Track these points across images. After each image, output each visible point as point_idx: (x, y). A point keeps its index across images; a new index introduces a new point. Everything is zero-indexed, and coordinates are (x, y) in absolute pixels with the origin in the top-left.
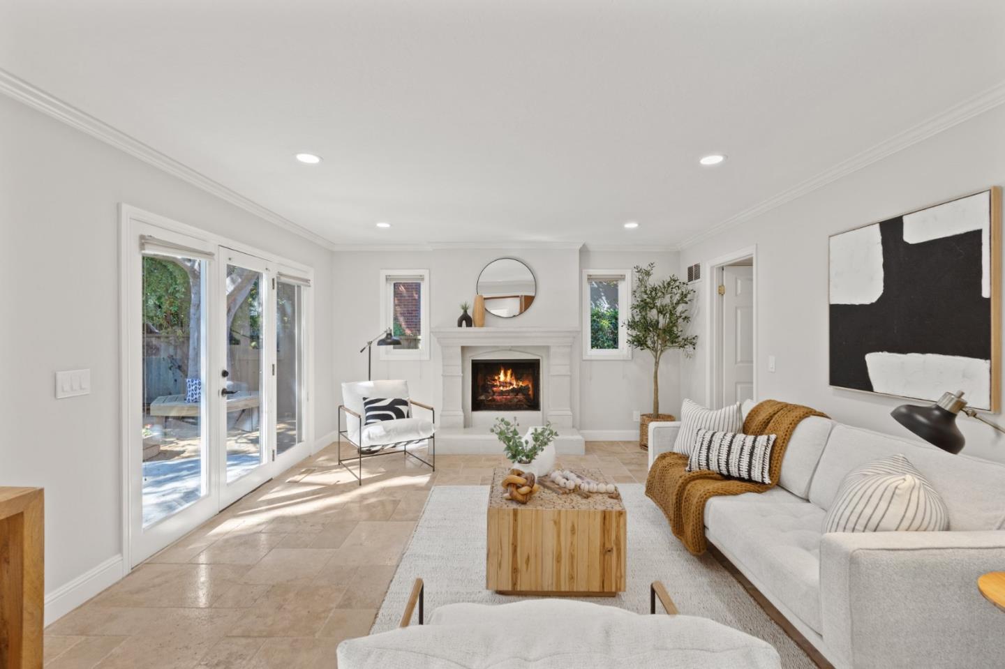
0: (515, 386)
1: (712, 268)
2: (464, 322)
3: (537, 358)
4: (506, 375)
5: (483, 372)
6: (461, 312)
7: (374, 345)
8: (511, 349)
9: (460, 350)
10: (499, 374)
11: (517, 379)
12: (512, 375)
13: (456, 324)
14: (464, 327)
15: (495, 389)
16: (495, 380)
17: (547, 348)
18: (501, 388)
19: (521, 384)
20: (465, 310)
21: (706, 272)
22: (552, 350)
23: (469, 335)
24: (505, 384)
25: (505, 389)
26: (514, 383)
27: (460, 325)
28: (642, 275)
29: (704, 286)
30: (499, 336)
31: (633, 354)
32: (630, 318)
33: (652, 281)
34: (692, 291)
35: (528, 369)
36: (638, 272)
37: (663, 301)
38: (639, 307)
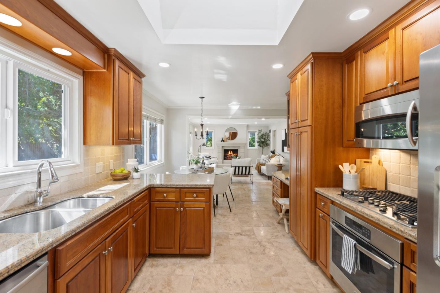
1: (273, 131)
3: (238, 149)
5: (226, 151)
6: (222, 139)
7: (201, 146)
8: (232, 147)
9: (221, 147)
10: (229, 152)
14: (222, 143)
15: (228, 156)
16: (228, 154)
17: (239, 147)
21: (271, 131)
22: (241, 147)
23: (223, 144)
25: (230, 156)
26: (233, 154)
27: (222, 142)
28: (260, 131)
29: (272, 134)
30: (230, 144)
31: (258, 148)
32: (257, 140)
33: (262, 133)
34: (270, 135)
35: (235, 151)
36: (259, 131)
37: (264, 137)
38: (259, 138)
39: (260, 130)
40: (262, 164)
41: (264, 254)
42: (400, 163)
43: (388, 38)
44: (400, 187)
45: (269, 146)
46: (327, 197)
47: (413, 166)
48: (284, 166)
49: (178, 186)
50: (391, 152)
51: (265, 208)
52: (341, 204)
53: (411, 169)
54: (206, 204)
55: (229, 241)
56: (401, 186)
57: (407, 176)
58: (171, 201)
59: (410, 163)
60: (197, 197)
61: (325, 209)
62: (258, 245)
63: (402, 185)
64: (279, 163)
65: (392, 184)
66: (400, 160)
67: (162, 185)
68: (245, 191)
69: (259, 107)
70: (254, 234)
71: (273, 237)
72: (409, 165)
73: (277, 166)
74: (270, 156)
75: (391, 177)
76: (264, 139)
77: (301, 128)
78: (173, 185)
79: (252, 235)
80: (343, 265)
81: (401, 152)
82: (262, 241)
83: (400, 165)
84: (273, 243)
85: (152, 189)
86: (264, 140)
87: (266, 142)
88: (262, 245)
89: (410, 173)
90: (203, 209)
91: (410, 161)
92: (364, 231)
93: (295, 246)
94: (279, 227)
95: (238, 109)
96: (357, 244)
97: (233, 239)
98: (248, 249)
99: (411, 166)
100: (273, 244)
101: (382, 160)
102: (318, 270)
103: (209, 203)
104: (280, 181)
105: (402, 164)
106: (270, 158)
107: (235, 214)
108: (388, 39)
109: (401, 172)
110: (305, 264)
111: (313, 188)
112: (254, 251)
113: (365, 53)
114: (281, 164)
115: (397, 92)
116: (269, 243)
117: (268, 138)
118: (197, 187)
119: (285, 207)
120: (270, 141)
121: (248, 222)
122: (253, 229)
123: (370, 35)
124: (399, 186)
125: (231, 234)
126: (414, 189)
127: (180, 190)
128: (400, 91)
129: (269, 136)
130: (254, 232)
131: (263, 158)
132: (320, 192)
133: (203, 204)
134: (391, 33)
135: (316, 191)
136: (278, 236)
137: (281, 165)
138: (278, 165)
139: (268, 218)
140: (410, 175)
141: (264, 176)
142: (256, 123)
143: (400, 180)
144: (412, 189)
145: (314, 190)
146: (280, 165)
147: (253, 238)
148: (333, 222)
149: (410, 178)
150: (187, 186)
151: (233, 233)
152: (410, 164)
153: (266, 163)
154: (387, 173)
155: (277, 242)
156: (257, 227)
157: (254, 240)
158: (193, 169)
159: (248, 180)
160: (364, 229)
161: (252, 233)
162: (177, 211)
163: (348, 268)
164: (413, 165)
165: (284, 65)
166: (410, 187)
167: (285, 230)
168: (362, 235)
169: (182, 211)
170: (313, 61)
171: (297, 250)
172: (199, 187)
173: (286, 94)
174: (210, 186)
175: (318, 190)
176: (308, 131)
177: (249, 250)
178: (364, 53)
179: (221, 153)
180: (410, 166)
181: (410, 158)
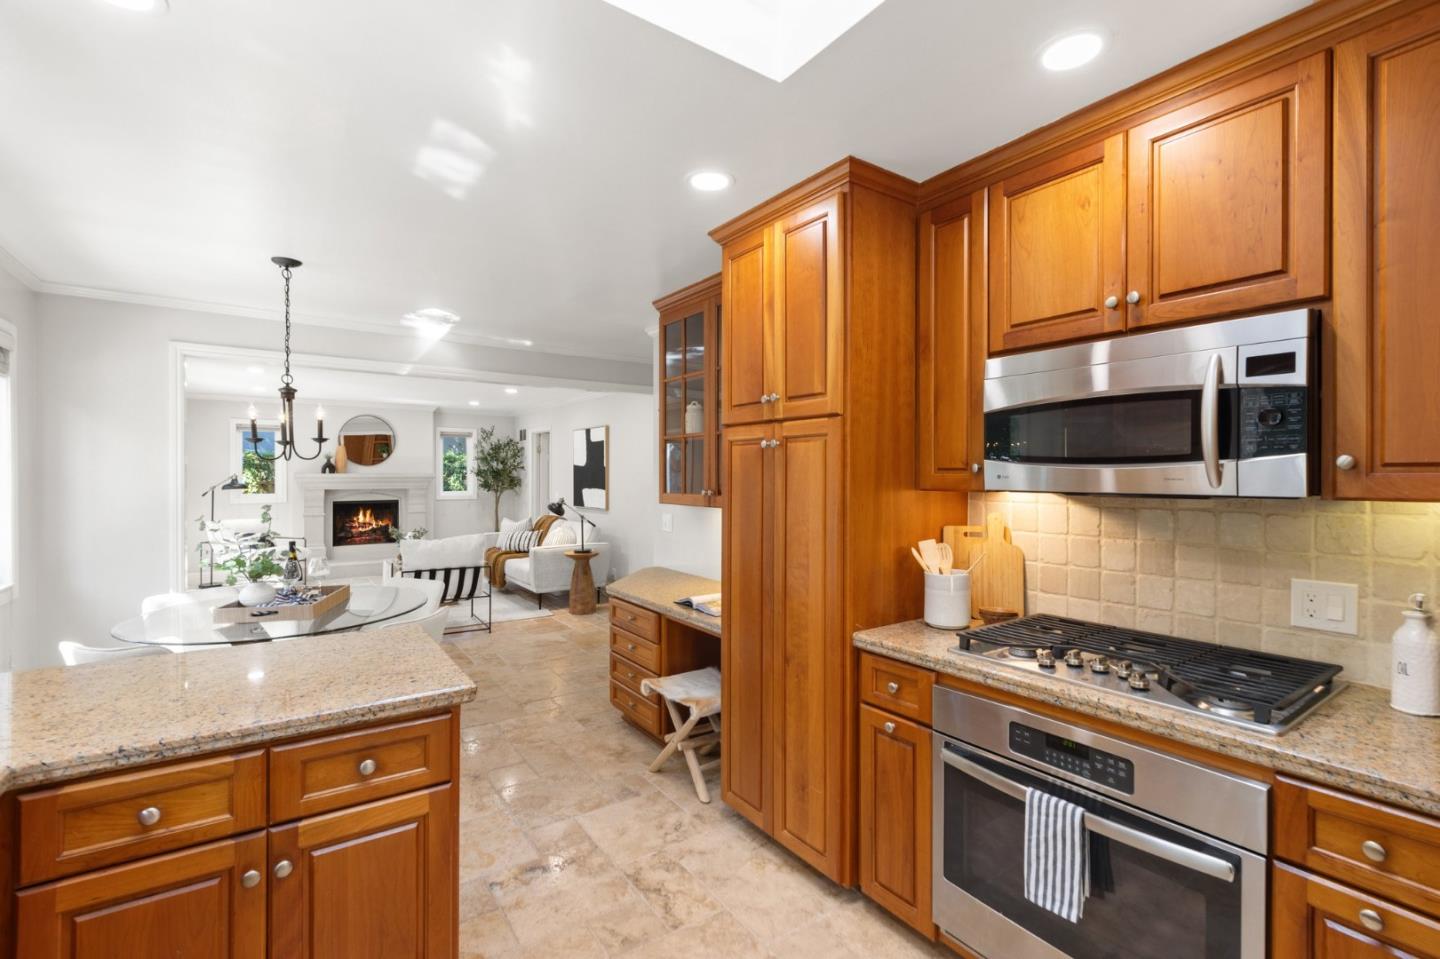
0: (374, 526)
1: (533, 434)
2: (327, 470)
3: (395, 499)
4: (365, 515)
5: (343, 512)
6: (325, 461)
8: (372, 492)
9: (322, 494)
10: (356, 514)
11: (376, 519)
12: (371, 516)
13: (320, 469)
14: (328, 475)
15: (354, 531)
16: (353, 522)
17: (405, 491)
18: (360, 529)
19: (380, 523)
20: (329, 460)
21: (529, 436)
22: (411, 492)
23: (332, 481)
24: (364, 525)
25: (364, 530)
26: (374, 523)
27: (324, 471)
28: (487, 435)
29: (529, 446)
30: (361, 481)
31: (478, 495)
32: (476, 467)
33: (494, 440)
34: (523, 448)
35: (387, 510)
36: (484, 431)
37: (503, 455)
38: (484, 459)
39: (488, 429)
40: (506, 553)
41: (675, 927)
42: (1067, 533)
43: (1100, 160)
44: (1067, 600)
45: (517, 489)
46: (919, 662)
47: (1109, 540)
48: (596, 554)
49: (257, 739)
50: (1037, 502)
51: (580, 721)
52: (990, 682)
53: (1103, 549)
54: (430, 794)
55: (509, 924)
56: (1071, 599)
57: (1089, 569)
58: (197, 840)
59: (1100, 532)
60: (380, 770)
61: (903, 702)
62: (632, 895)
63: (1072, 596)
64: (578, 546)
65: (1041, 595)
66: (1068, 525)
67: (127, 757)
68: (470, 663)
69: (528, 343)
70: (596, 847)
71: (669, 838)
72: (1097, 539)
73: (571, 556)
74: (534, 523)
75: (1039, 575)
76: (502, 463)
77: (786, 424)
78: (214, 738)
79: (590, 853)
80: (1036, 896)
81: (1070, 502)
82: (641, 869)
83: (1066, 540)
84: (683, 863)
85: (25, 798)
86: (500, 466)
87: (510, 472)
88: (648, 890)
89: (1100, 559)
90: (413, 826)
91: (1099, 526)
92: (1099, 766)
93: (754, 849)
94: (670, 789)
95: (442, 340)
96: (1088, 814)
97: (518, 905)
98: (604, 928)
99: (1103, 541)
100: (683, 870)
101: (1010, 526)
102: (868, 915)
103: (448, 786)
104: (654, 615)
105: (1073, 537)
106: (533, 530)
107: (476, 777)
108: (1102, 161)
109: (1070, 560)
110: (822, 912)
111: (848, 636)
112: (632, 928)
113: (1008, 197)
114: (585, 548)
115: (1131, 324)
116: (668, 870)
117: (518, 460)
118: (381, 715)
119: (701, 710)
120: (523, 468)
121: (547, 799)
122: (580, 827)
123: (1034, 143)
124: (1064, 597)
125: (499, 880)
126: (1110, 604)
127: (268, 754)
128: (1144, 323)
129: (518, 452)
130: (590, 838)
131: (511, 531)
132: (882, 646)
133: (419, 801)
134: (1113, 146)
135: (860, 645)
136: (683, 829)
137: (588, 552)
138: (576, 552)
139: (612, 758)
140: (1100, 566)
141: (517, 597)
142: (474, 403)
143: (1069, 580)
144: (1105, 604)
145: (852, 639)
146: (583, 552)
147: (602, 868)
148: (947, 745)
149: (1100, 574)
150: (317, 727)
151: (506, 872)
152: (1099, 535)
153: (532, 549)
154: (1027, 563)
155: (691, 852)
156: (592, 809)
157: (605, 878)
158: (239, 605)
159: (464, 620)
160: (1099, 758)
161: (585, 846)
162: (246, 890)
163: (1058, 904)
164: (1110, 537)
165: (735, 181)
166: (1099, 600)
167: (695, 793)
168: (1092, 778)
169: (281, 880)
170: (846, 189)
171: (770, 861)
172: (394, 713)
173: (654, 303)
174: (456, 701)
175: (865, 638)
176: (826, 435)
177: (613, 932)
178: (1004, 195)
179: (322, 519)
180: (1099, 541)
181: (1100, 518)
